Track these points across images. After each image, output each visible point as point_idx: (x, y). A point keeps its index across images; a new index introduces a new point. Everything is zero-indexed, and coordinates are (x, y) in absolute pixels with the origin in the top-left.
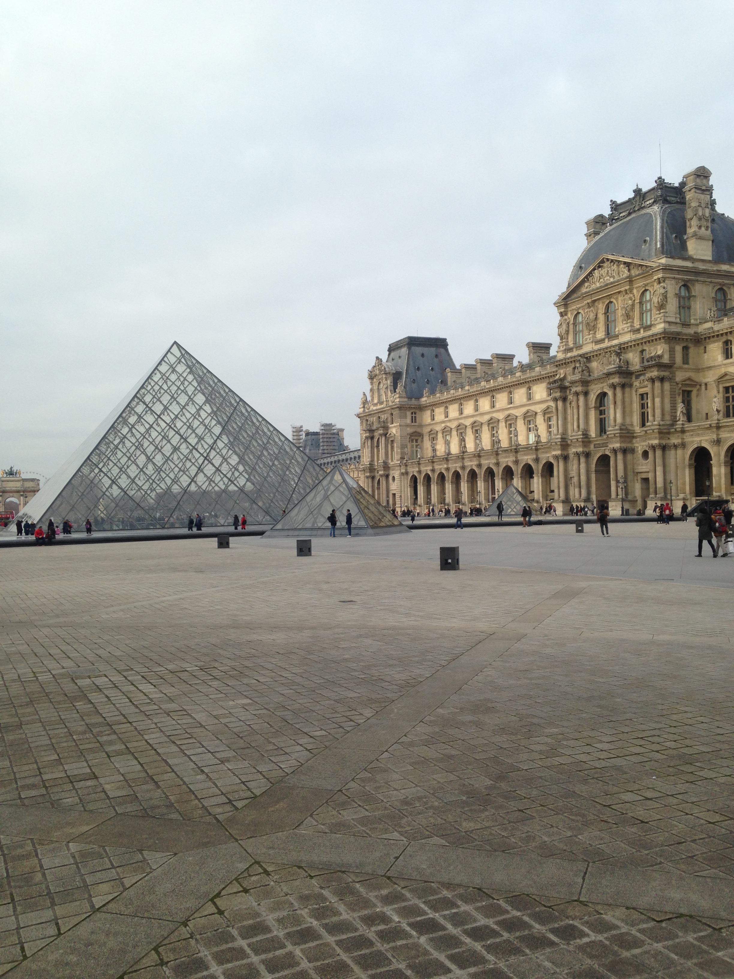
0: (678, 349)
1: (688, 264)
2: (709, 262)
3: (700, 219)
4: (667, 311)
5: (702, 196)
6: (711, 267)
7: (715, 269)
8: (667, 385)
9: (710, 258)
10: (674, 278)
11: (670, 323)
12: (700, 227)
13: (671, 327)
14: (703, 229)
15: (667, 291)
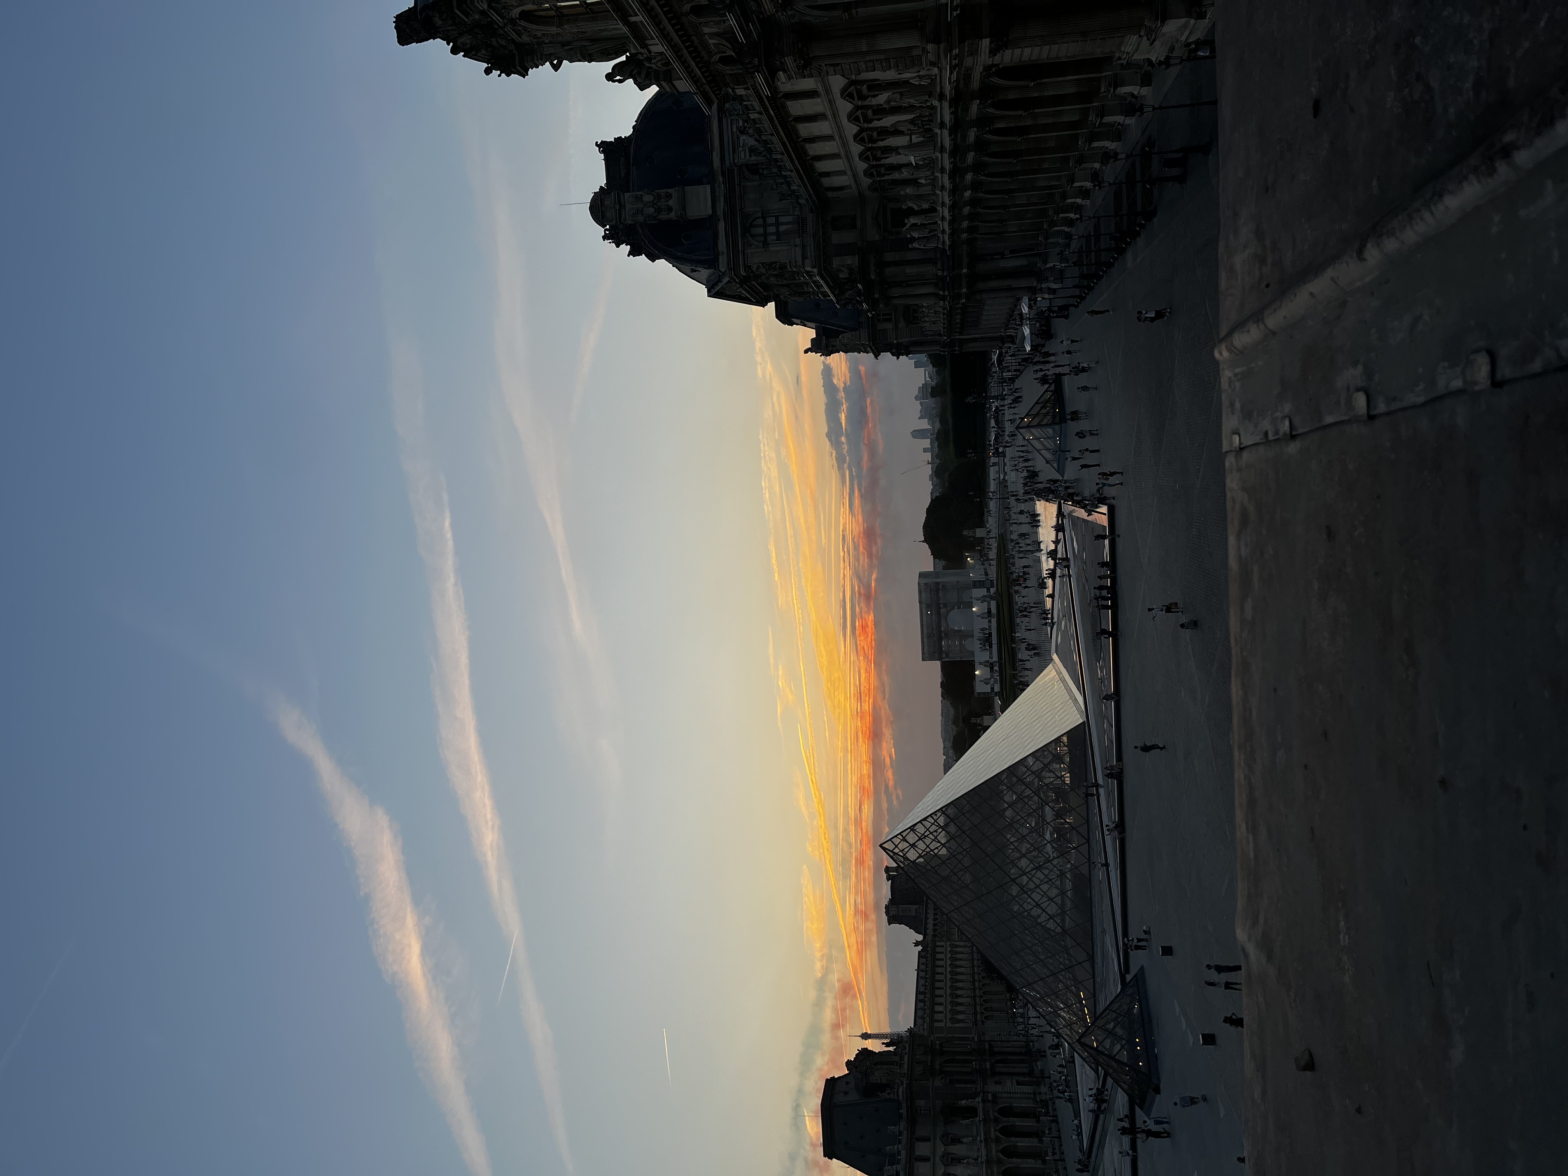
0: (837, 238)
1: (721, 225)
2: (713, 191)
3: (659, 210)
4: (788, 261)
5: (628, 206)
6: (719, 186)
7: (721, 179)
8: (889, 257)
9: (708, 187)
10: (743, 252)
11: (804, 258)
12: (670, 209)
13: (809, 255)
14: (671, 203)
15: (762, 264)
